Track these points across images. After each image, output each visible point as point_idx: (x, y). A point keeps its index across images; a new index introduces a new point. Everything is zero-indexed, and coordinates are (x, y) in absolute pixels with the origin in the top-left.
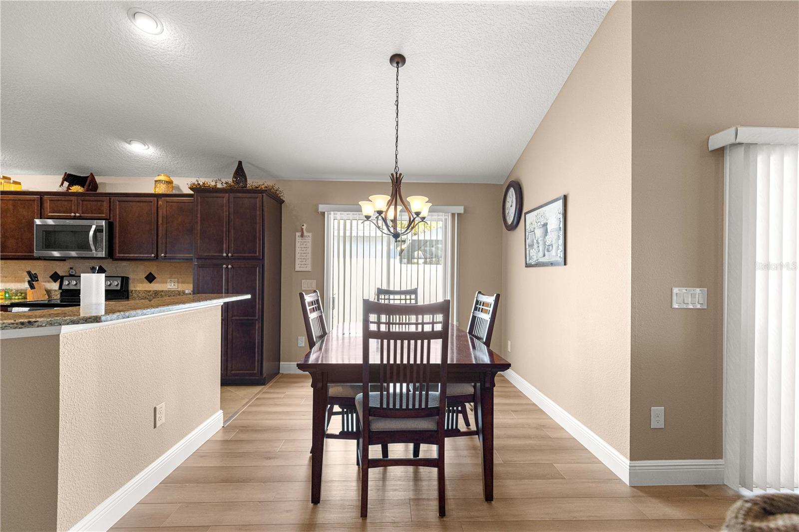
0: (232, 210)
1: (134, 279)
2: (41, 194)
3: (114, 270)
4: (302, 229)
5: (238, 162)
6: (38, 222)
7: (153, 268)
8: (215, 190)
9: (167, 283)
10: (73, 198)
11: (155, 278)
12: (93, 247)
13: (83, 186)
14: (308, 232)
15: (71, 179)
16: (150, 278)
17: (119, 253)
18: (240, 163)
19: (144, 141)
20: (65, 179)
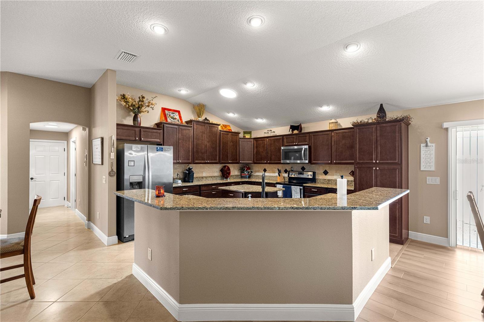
0: (378, 135)
1: (318, 173)
2: (283, 136)
3: (309, 168)
4: (426, 142)
5: (380, 105)
6: (282, 148)
7: (327, 168)
8: (368, 124)
9: (334, 175)
10: (294, 136)
11: (328, 173)
12: (303, 158)
13: (298, 130)
14: (431, 142)
15: (293, 128)
16: (326, 173)
17: (314, 161)
18: (381, 105)
19: (328, 105)
20: (291, 128)
